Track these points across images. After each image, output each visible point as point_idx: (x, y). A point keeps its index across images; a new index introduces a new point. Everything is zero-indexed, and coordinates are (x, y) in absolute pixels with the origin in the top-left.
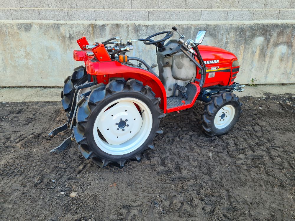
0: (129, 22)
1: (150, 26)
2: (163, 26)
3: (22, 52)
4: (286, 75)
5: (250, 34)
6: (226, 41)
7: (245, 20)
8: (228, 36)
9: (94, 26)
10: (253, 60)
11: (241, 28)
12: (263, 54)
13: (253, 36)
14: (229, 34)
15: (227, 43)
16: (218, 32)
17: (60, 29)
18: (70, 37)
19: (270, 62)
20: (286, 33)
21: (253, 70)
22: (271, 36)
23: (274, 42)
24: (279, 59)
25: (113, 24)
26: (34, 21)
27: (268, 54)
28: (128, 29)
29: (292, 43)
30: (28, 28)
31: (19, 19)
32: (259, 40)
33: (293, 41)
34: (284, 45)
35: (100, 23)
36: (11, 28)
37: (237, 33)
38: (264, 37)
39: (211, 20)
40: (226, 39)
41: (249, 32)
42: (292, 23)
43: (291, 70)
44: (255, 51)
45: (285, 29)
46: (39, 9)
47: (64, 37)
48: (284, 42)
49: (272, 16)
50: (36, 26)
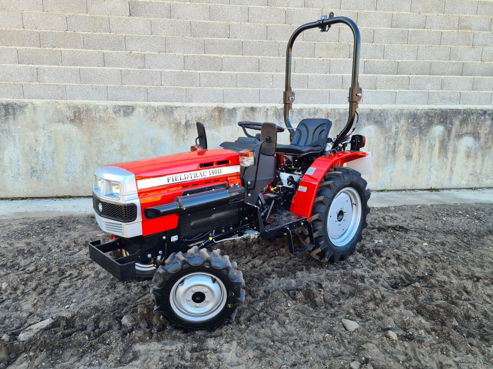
0: (268, 105)
1: (296, 110)
2: (313, 110)
3: (116, 145)
4: (475, 176)
5: (426, 121)
6: (396, 131)
7: (419, 104)
8: (397, 124)
9: (221, 110)
10: (431, 156)
11: (414, 115)
12: (444, 147)
13: (430, 124)
14: (399, 122)
15: (397, 133)
16: (385, 119)
17: (173, 113)
18: (186, 123)
19: (454, 158)
20: (471, 120)
21: (433, 169)
22: (452, 124)
23: (456, 132)
24: (464, 155)
25: (246, 108)
26: (139, 103)
27: (451, 148)
28: (267, 114)
29: (479, 133)
30: (128, 111)
31: (117, 100)
32: (438, 130)
33: (479, 131)
34: (470, 136)
35: (229, 105)
36: (105, 112)
37: (410, 121)
38: (444, 126)
39: (376, 104)
40: (396, 128)
41: (425, 120)
42: (477, 109)
43: (481, 170)
44: (433, 144)
45: (469, 115)
46: (147, 87)
47: (178, 124)
48: (469, 132)
49: (451, 100)
50: (141, 110)
